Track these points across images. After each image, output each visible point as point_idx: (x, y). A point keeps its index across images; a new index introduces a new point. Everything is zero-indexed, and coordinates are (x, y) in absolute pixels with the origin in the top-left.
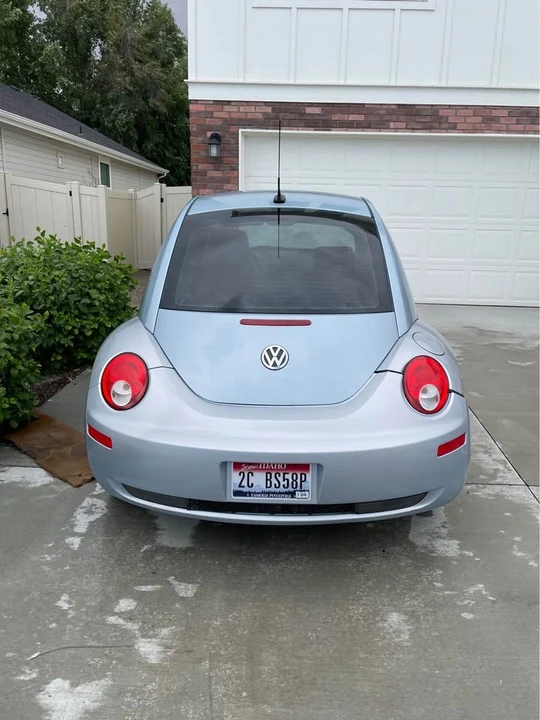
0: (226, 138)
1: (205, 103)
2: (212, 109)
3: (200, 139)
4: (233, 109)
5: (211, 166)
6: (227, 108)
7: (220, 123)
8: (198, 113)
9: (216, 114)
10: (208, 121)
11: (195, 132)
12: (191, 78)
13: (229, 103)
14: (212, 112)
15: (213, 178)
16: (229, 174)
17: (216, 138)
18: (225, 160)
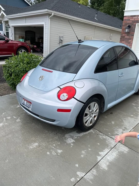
0: (133, 26)
1: (128, 16)
2: (129, 18)
3: (125, 27)
4: (136, 18)
5: (126, 35)
6: (134, 18)
7: (131, 22)
8: (126, 19)
9: (131, 20)
10: (128, 22)
11: (124, 25)
12: (126, 10)
13: (135, 16)
14: (129, 19)
15: (126, 38)
16: (131, 37)
17: (129, 27)
18: (131, 33)
